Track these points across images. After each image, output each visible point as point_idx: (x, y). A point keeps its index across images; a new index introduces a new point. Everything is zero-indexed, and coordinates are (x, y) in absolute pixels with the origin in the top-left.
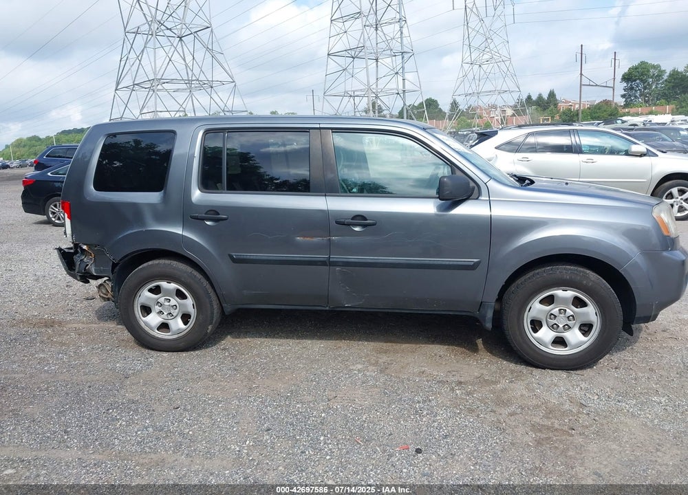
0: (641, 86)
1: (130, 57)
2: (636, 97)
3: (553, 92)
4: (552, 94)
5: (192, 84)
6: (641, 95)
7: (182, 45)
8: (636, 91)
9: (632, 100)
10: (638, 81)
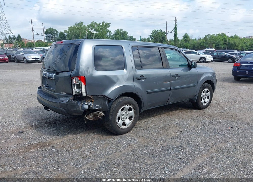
0: (51, 36)
2: (50, 39)
3: (19, 35)
4: (19, 36)
6: (52, 39)
8: (50, 38)
9: (49, 41)
10: (50, 34)
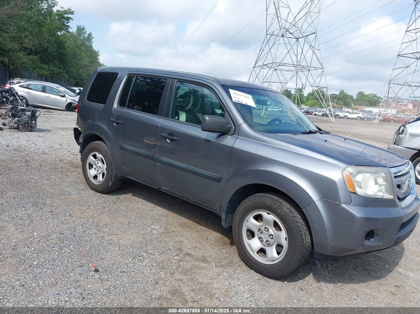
1: (265, 49)
5: (299, 67)
7: (297, 44)
